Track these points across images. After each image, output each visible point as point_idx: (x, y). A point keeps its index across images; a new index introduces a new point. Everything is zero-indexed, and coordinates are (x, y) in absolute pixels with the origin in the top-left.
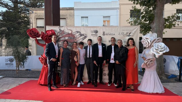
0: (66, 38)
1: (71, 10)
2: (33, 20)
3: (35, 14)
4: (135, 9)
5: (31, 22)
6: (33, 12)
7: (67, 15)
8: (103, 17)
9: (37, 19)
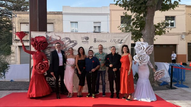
1: (59, 14)
2: (17, 24)
3: (18, 18)
4: (126, 15)
5: (14, 27)
6: (16, 16)
8: (94, 22)
9: (21, 23)
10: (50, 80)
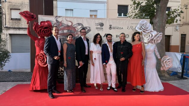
0: (64, 31)
3: (8, 3)
5: (4, 13)
8: (90, 11)
10: (61, 71)
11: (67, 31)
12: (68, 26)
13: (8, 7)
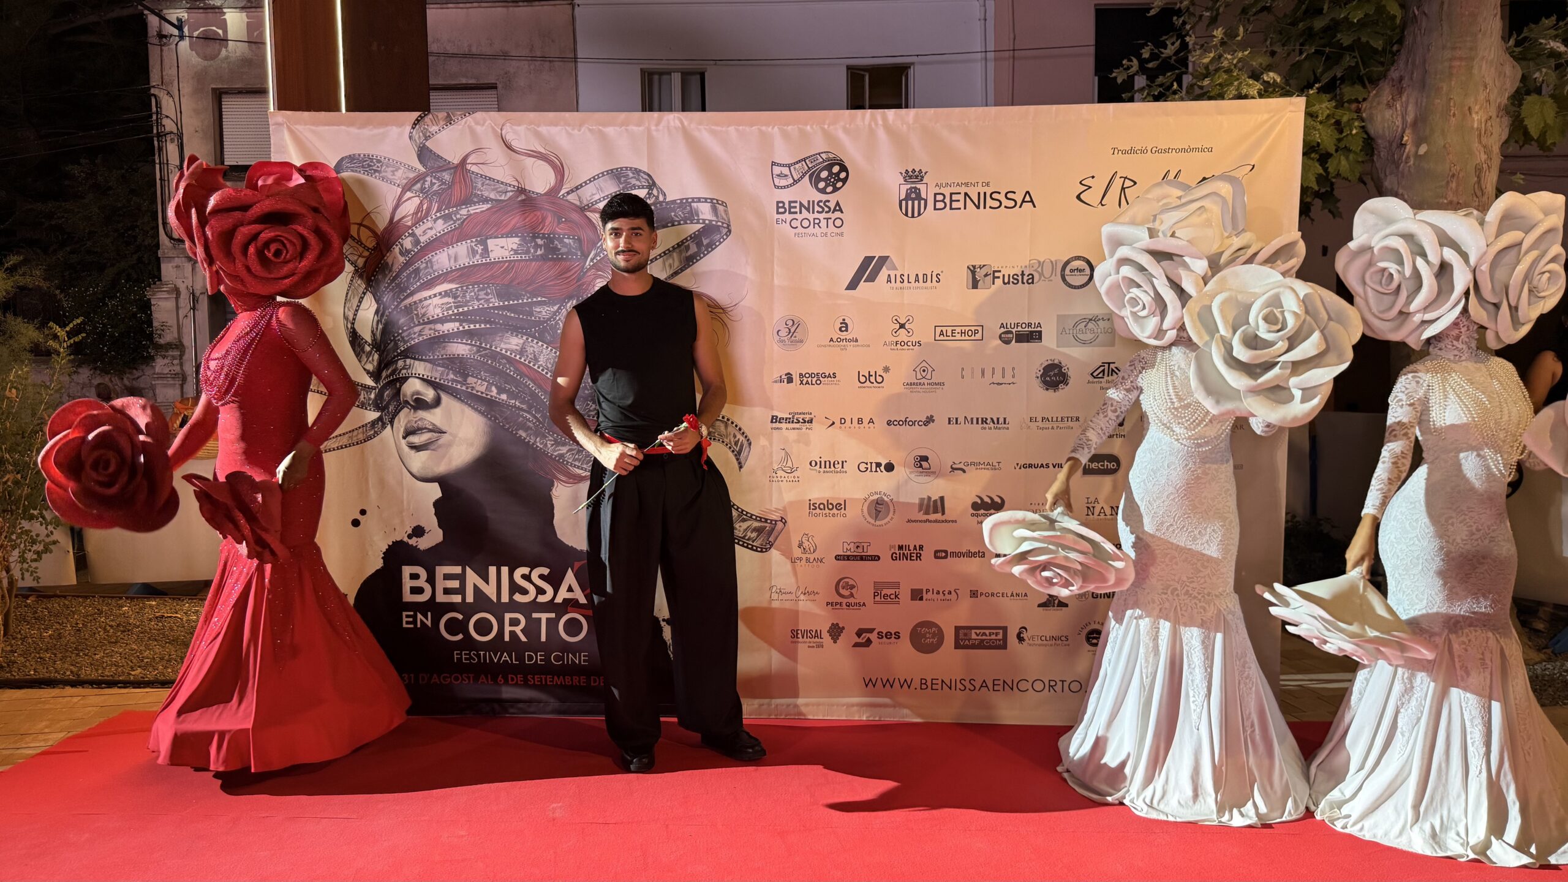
0: (491, 243)
1: (544, 2)
2: (187, 104)
5: (169, 125)
7: (505, 56)
9: (218, 96)
10: (470, 599)
11: (513, 242)
12: (526, 200)
13: (200, 77)
